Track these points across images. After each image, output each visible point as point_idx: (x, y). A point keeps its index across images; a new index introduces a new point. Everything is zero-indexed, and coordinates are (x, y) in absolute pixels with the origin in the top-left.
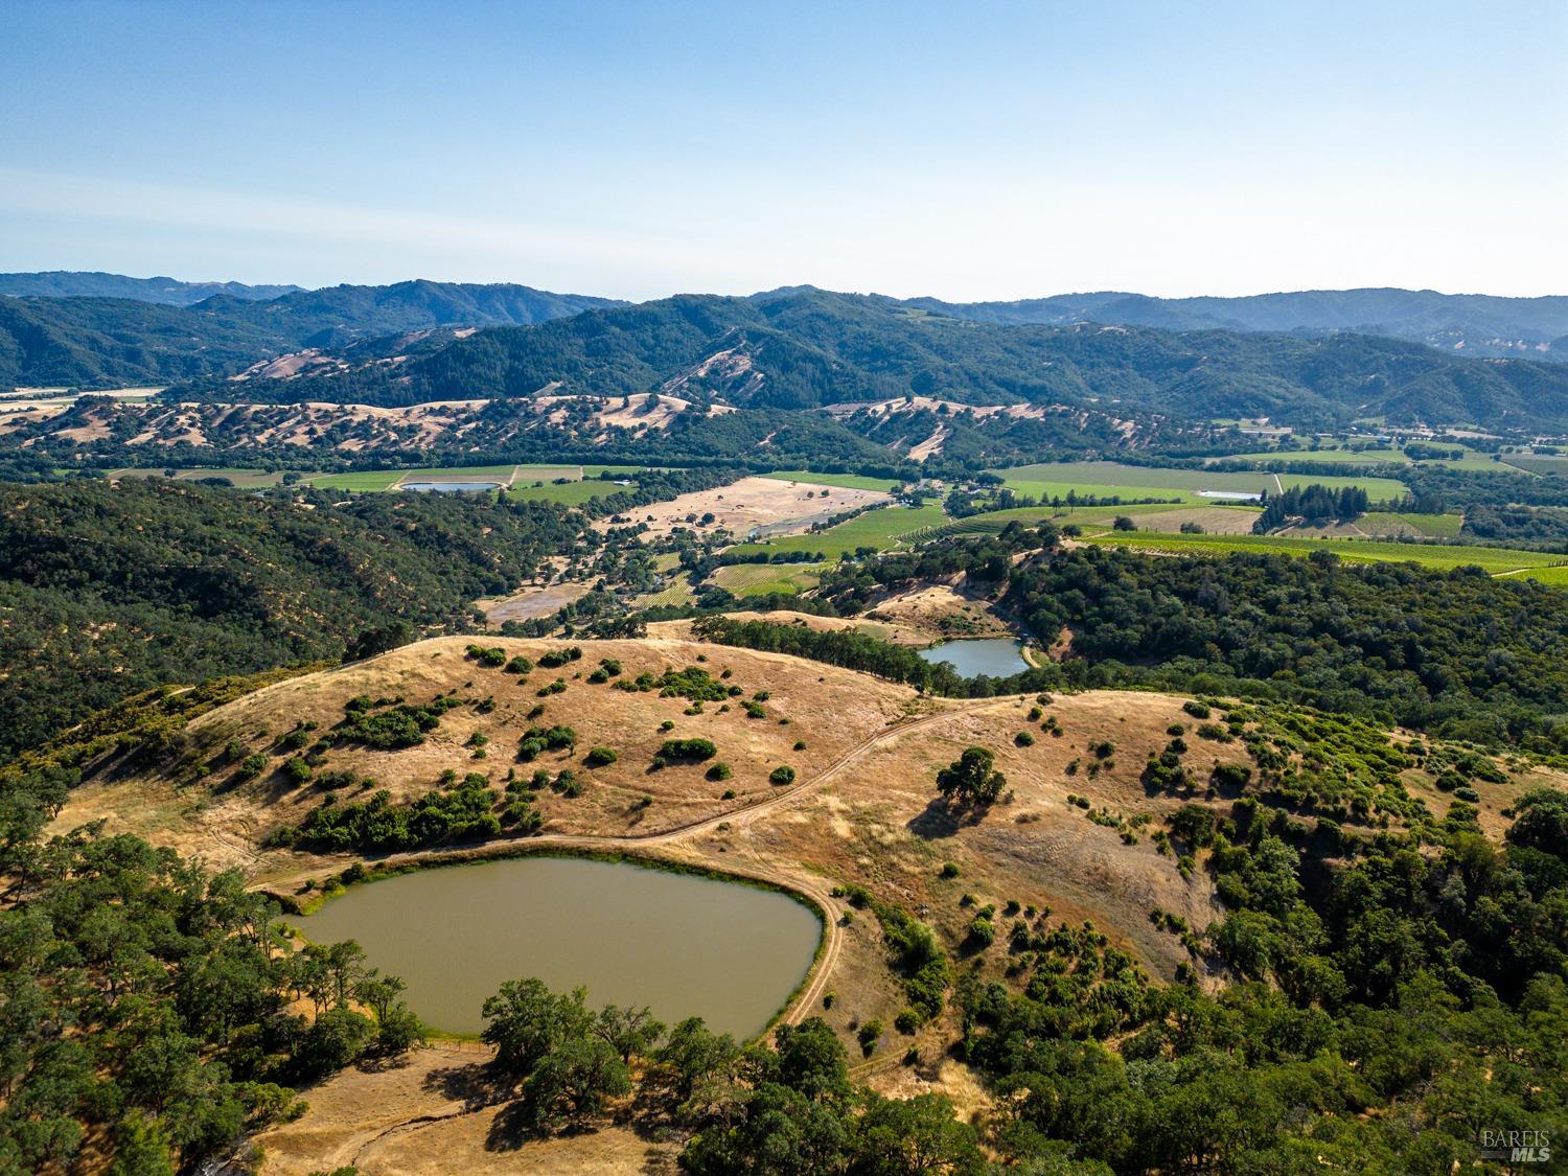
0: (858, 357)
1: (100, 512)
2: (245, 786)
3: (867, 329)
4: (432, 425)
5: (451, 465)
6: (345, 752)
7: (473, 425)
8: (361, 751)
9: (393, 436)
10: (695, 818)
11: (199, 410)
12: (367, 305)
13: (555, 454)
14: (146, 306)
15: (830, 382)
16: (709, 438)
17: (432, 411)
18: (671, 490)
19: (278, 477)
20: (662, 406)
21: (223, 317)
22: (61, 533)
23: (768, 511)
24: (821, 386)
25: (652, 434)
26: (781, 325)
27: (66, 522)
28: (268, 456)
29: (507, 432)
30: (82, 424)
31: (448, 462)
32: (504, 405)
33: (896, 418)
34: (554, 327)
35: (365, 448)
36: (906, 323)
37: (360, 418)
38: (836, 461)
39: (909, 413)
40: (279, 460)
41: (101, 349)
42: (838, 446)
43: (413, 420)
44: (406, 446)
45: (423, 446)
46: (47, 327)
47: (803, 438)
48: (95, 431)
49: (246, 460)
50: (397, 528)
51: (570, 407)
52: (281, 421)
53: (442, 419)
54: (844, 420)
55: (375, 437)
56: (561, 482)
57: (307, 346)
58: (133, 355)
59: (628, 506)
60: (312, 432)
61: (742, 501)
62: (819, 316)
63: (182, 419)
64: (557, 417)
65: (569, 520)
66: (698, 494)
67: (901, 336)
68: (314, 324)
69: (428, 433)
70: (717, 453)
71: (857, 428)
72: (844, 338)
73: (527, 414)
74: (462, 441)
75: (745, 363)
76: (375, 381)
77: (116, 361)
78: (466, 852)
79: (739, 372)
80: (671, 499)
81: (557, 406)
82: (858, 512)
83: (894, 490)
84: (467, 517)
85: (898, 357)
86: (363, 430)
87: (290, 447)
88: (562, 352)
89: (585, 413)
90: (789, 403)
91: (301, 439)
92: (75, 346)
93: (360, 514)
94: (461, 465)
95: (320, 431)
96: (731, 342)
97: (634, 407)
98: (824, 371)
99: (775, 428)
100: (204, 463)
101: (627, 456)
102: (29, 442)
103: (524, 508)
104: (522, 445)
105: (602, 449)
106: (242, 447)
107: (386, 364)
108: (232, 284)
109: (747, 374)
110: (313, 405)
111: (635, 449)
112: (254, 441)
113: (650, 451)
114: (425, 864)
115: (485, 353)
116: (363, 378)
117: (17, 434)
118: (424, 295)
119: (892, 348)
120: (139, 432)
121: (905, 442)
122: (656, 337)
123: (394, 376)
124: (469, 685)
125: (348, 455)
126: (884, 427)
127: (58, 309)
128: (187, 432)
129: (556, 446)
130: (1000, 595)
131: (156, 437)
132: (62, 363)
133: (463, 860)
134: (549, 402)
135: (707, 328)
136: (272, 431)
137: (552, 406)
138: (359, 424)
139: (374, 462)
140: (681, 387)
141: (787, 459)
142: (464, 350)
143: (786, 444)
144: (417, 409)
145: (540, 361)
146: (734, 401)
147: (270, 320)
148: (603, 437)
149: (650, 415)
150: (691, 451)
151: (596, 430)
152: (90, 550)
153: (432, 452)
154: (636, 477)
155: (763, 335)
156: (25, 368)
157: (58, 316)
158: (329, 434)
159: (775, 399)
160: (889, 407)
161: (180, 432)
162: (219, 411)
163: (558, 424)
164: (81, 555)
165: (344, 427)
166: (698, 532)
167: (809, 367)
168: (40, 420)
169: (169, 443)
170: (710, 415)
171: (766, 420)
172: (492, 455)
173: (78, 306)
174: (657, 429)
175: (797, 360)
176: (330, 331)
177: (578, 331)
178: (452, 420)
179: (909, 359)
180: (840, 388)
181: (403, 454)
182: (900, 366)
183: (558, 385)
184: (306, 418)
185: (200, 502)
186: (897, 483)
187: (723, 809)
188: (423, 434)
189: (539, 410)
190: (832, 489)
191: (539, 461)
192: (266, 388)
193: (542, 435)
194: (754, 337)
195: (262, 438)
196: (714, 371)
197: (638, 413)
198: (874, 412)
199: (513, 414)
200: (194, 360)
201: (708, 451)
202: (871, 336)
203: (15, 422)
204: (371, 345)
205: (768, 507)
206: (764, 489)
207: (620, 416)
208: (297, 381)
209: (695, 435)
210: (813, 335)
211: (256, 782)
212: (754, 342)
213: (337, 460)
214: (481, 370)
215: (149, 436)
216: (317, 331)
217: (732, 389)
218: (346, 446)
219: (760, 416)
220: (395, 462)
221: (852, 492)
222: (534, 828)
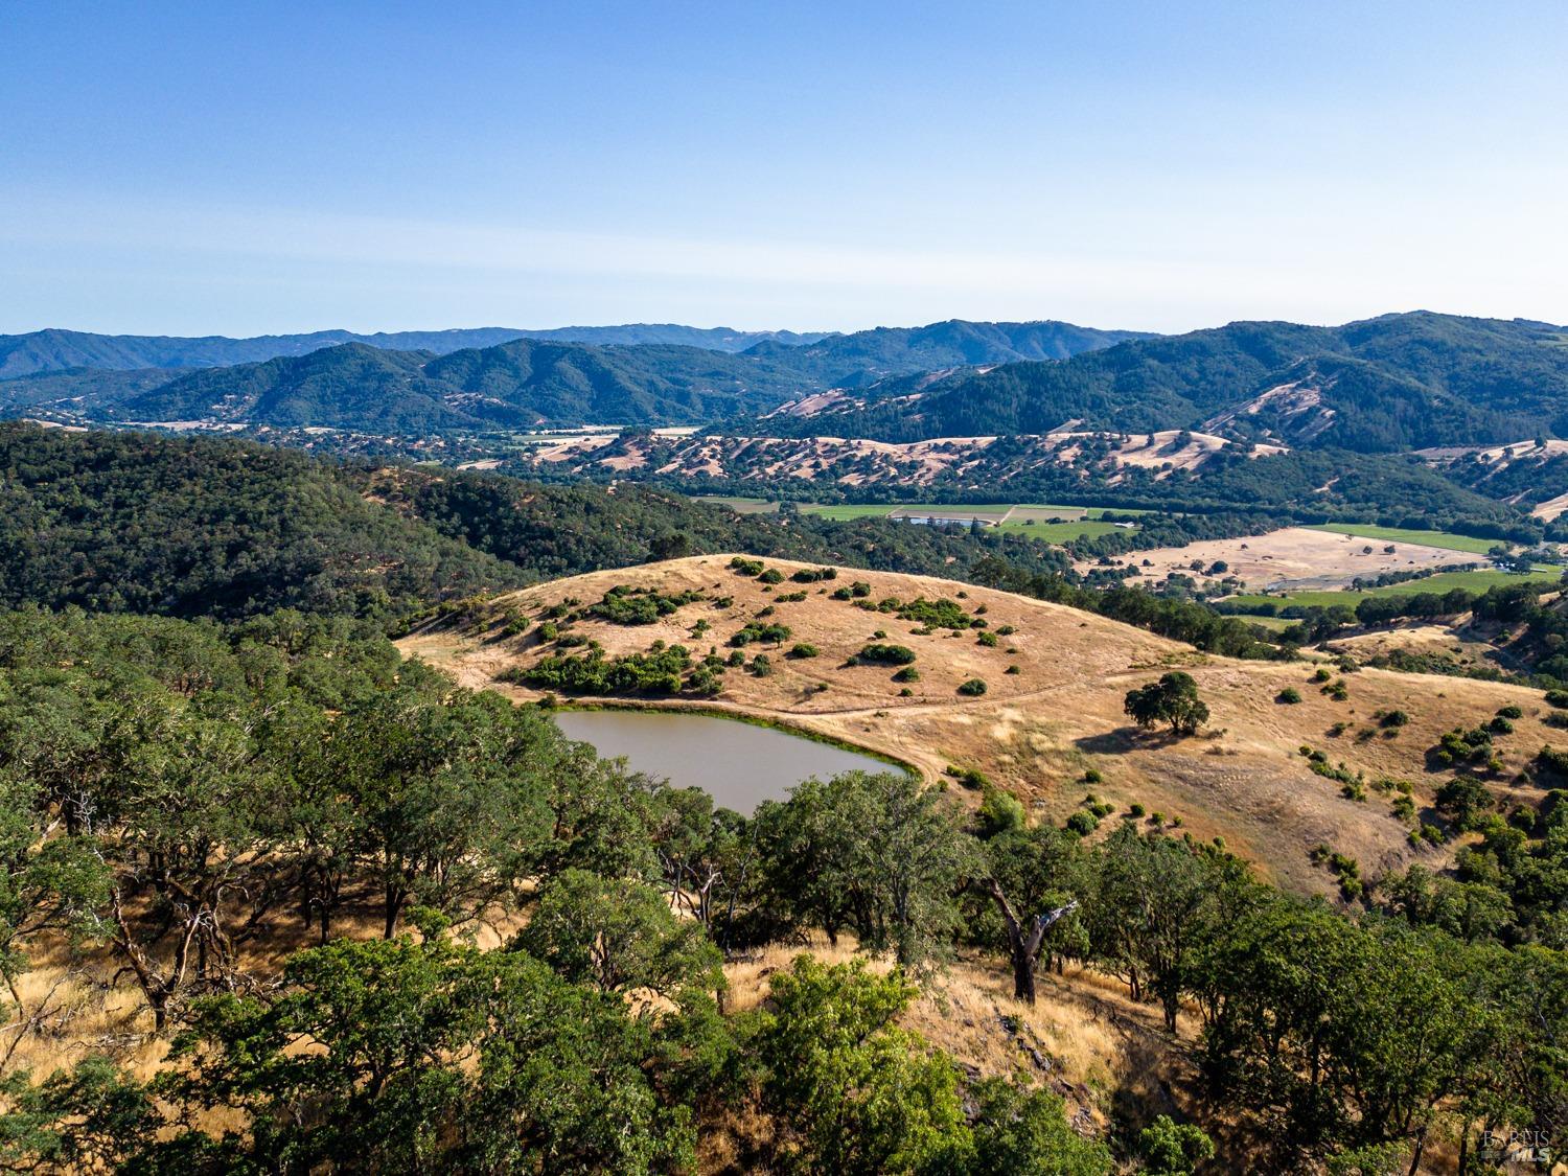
0: (1475, 392)
1: (589, 509)
2: (506, 641)
3: (1492, 358)
4: (934, 462)
5: (945, 502)
6: (591, 624)
7: (976, 463)
8: (603, 624)
9: (893, 471)
10: (859, 705)
11: (722, 444)
12: (900, 347)
13: (1060, 494)
14: (702, 352)
15: (1428, 420)
16: (1248, 482)
17: (936, 448)
18: (1180, 535)
19: (776, 506)
20: (1192, 444)
21: (766, 362)
22: (552, 524)
23: (1302, 565)
24: (1413, 425)
25: (1177, 475)
26: (1370, 354)
27: (560, 516)
28: (770, 486)
29: (1011, 470)
30: (621, 453)
31: (941, 500)
32: (1011, 441)
33: (1518, 465)
34: (1081, 361)
35: (865, 482)
36: (1554, 350)
37: (865, 452)
38: (1419, 514)
39: (1538, 459)
40: (781, 491)
41: (657, 392)
42: (1423, 497)
43: (916, 456)
44: (904, 482)
45: (922, 483)
46: (618, 372)
47: (1375, 485)
48: (634, 459)
49: (752, 491)
50: (854, 547)
51: (1084, 445)
52: (789, 456)
53: (946, 456)
54: (1441, 467)
55: (875, 472)
56: (1055, 521)
57: (834, 387)
58: (683, 398)
59: (1124, 549)
60: (816, 465)
61: (1272, 553)
62: (1422, 342)
63: (705, 450)
64: (1067, 455)
65: (1047, 557)
66: (1217, 543)
67: (1545, 366)
68: (846, 367)
69: (929, 470)
70: (1258, 499)
71: (1459, 477)
72: (1457, 369)
73: (1034, 452)
74: (962, 478)
75: (1311, 398)
76: (887, 419)
77: (668, 402)
78: (644, 703)
79: (1302, 408)
80: (1181, 545)
81: (1069, 443)
82: (1427, 573)
83: (1493, 551)
84: (932, 545)
85: (1533, 391)
86: (865, 467)
87: (795, 478)
88: (1087, 387)
89: (1100, 452)
90: (1365, 444)
91: (806, 473)
92: (636, 389)
93: (826, 534)
94: (954, 503)
95: (825, 464)
96: (1295, 375)
97: (1160, 446)
98: (1421, 407)
99: (1338, 473)
100: (716, 492)
101: (1143, 499)
102: (579, 469)
103: (998, 540)
104: (1024, 485)
105: (1115, 490)
106: (753, 478)
107: (902, 402)
108: (783, 332)
109: (1312, 411)
110: (822, 440)
111: (1154, 492)
112: (764, 473)
113: (1172, 494)
114: (607, 706)
115: (1002, 389)
116: (877, 416)
117: (570, 461)
118: (958, 336)
119: (1527, 381)
120: (668, 462)
121: (1528, 498)
122: (1202, 371)
123: (906, 413)
124: (718, 586)
125: (847, 488)
126: (1499, 476)
127: (629, 356)
128: (708, 463)
129: (1062, 486)
130: (1513, 638)
131: (681, 466)
132: (623, 403)
133: (639, 708)
134: (1062, 442)
135: (1268, 358)
136: (781, 463)
137: (1063, 443)
138: (862, 458)
139: (869, 497)
140: (1225, 425)
141: (1348, 509)
142: (979, 386)
143: (1350, 492)
144: (921, 446)
145: (1060, 397)
146: (1292, 442)
147: (806, 364)
148: (1119, 478)
149: (1178, 455)
150: (1223, 497)
151: (1111, 470)
152: (572, 540)
153: (928, 488)
154: (1141, 519)
155: (1339, 365)
156: (593, 408)
157: (627, 362)
158: (832, 467)
159: (1345, 439)
160: (1508, 452)
161: (701, 462)
162: (738, 444)
163: (1067, 463)
164: (565, 544)
165: (847, 462)
166: (1200, 581)
167: (1400, 403)
168: (590, 450)
169: (691, 473)
170: (1253, 456)
171: (1327, 463)
172: (990, 492)
173: (645, 353)
174: (1183, 471)
175: (1382, 395)
176: (861, 373)
177: (1109, 365)
178: (955, 457)
179: (1553, 394)
180: (1441, 429)
181: (898, 489)
182: (1539, 403)
183: (1078, 422)
184: (813, 452)
185: (679, 510)
186: (1501, 544)
187: (891, 703)
188: (923, 470)
189: (1048, 447)
190: (1398, 546)
191: (1041, 502)
192: (786, 426)
193: (1047, 474)
194: (1326, 367)
195: (770, 471)
196: (1270, 408)
197: (1162, 453)
198: (1486, 457)
199: (1020, 452)
200: (734, 402)
201: (1245, 496)
202: (1496, 366)
203: (570, 451)
204: (893, 385)
205: (1304, 560)
206: (1307, 542)
207: (1141, 455)
208: (816, 418)
209: (1229, 478)
210: (1414, 364)
211: (516, 638)
212: (1327, 374)
213: (833, 493)
214: (996, 407)
215: (676, 465)
216: (848, 373)
217: (1292, 428)
218: (845, 480)
219: (1323, 459)
220: (889, 497)
221: (1431, 551)
222: (712, 693)
